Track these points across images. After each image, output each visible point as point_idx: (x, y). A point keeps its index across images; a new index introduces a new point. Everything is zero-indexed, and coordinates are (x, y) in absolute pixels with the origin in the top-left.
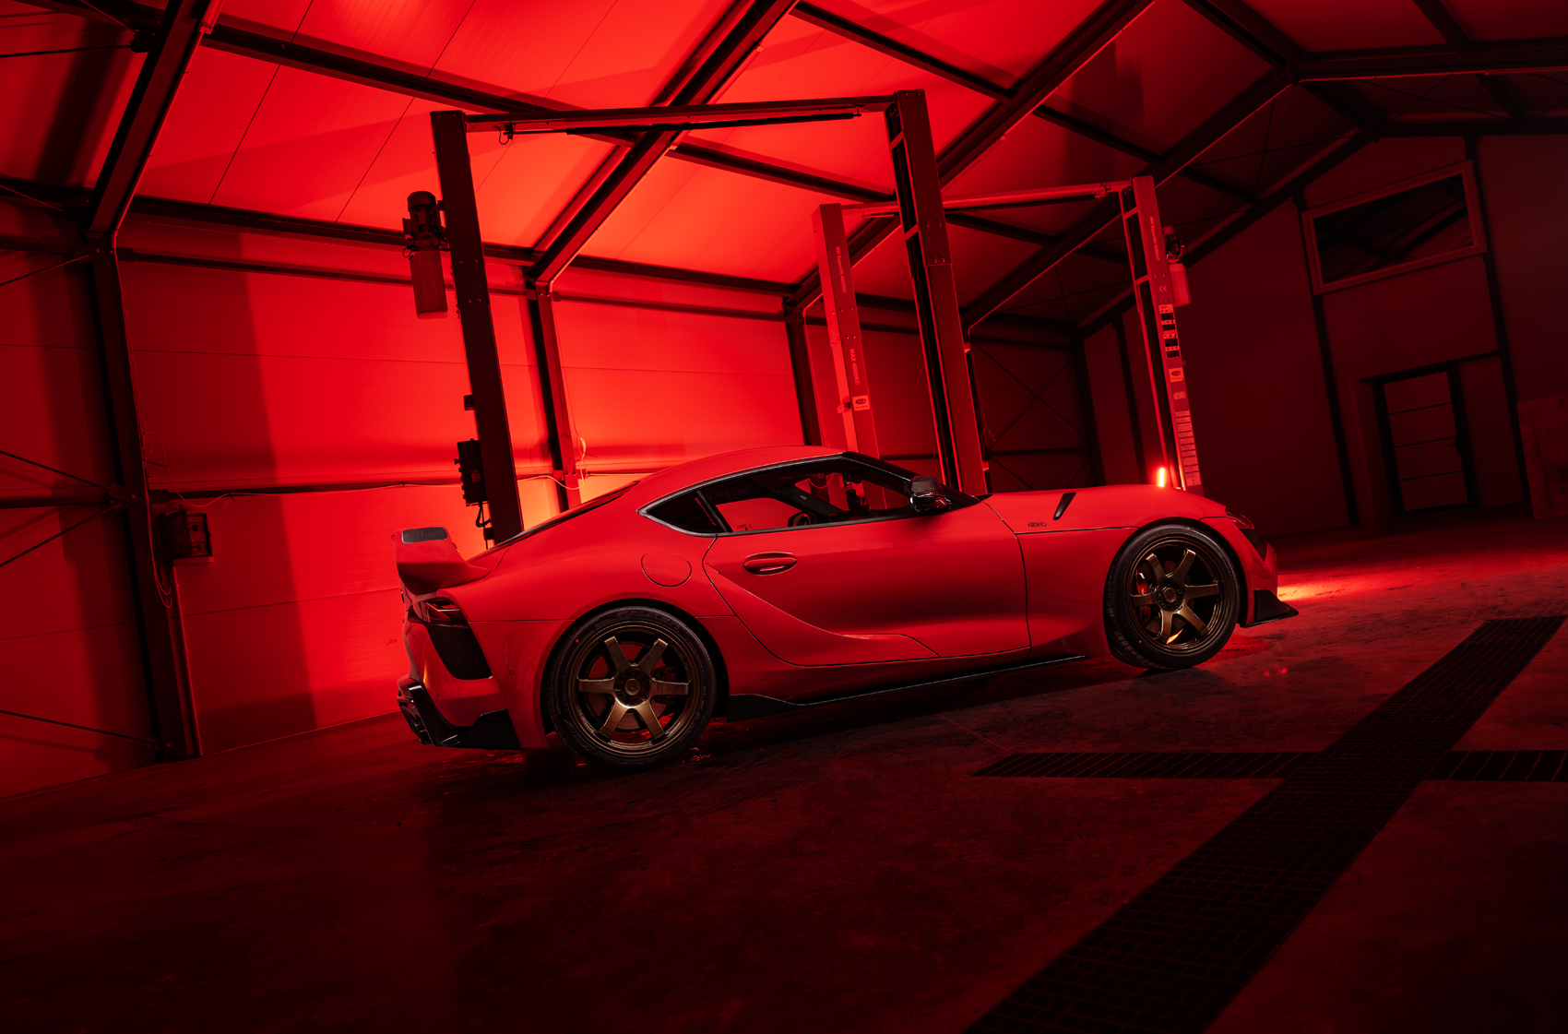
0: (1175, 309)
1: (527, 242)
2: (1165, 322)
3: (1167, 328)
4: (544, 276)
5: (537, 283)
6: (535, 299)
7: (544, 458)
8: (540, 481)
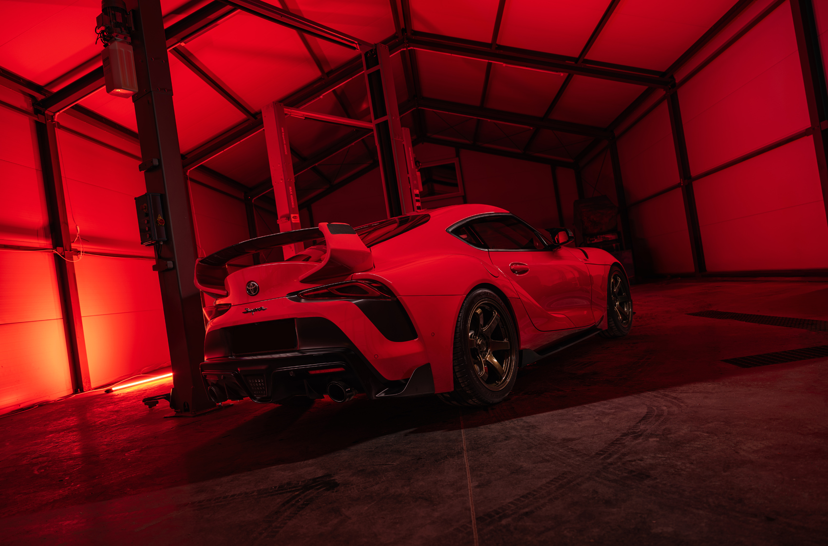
0: (420, 192)
1: (41, 82)
2: (416, 198)
3: (417, 201)
4: (53, 108)
5: (46, 112)
6: (45, 123)
7: (46, 237)
8: (44, 253)
